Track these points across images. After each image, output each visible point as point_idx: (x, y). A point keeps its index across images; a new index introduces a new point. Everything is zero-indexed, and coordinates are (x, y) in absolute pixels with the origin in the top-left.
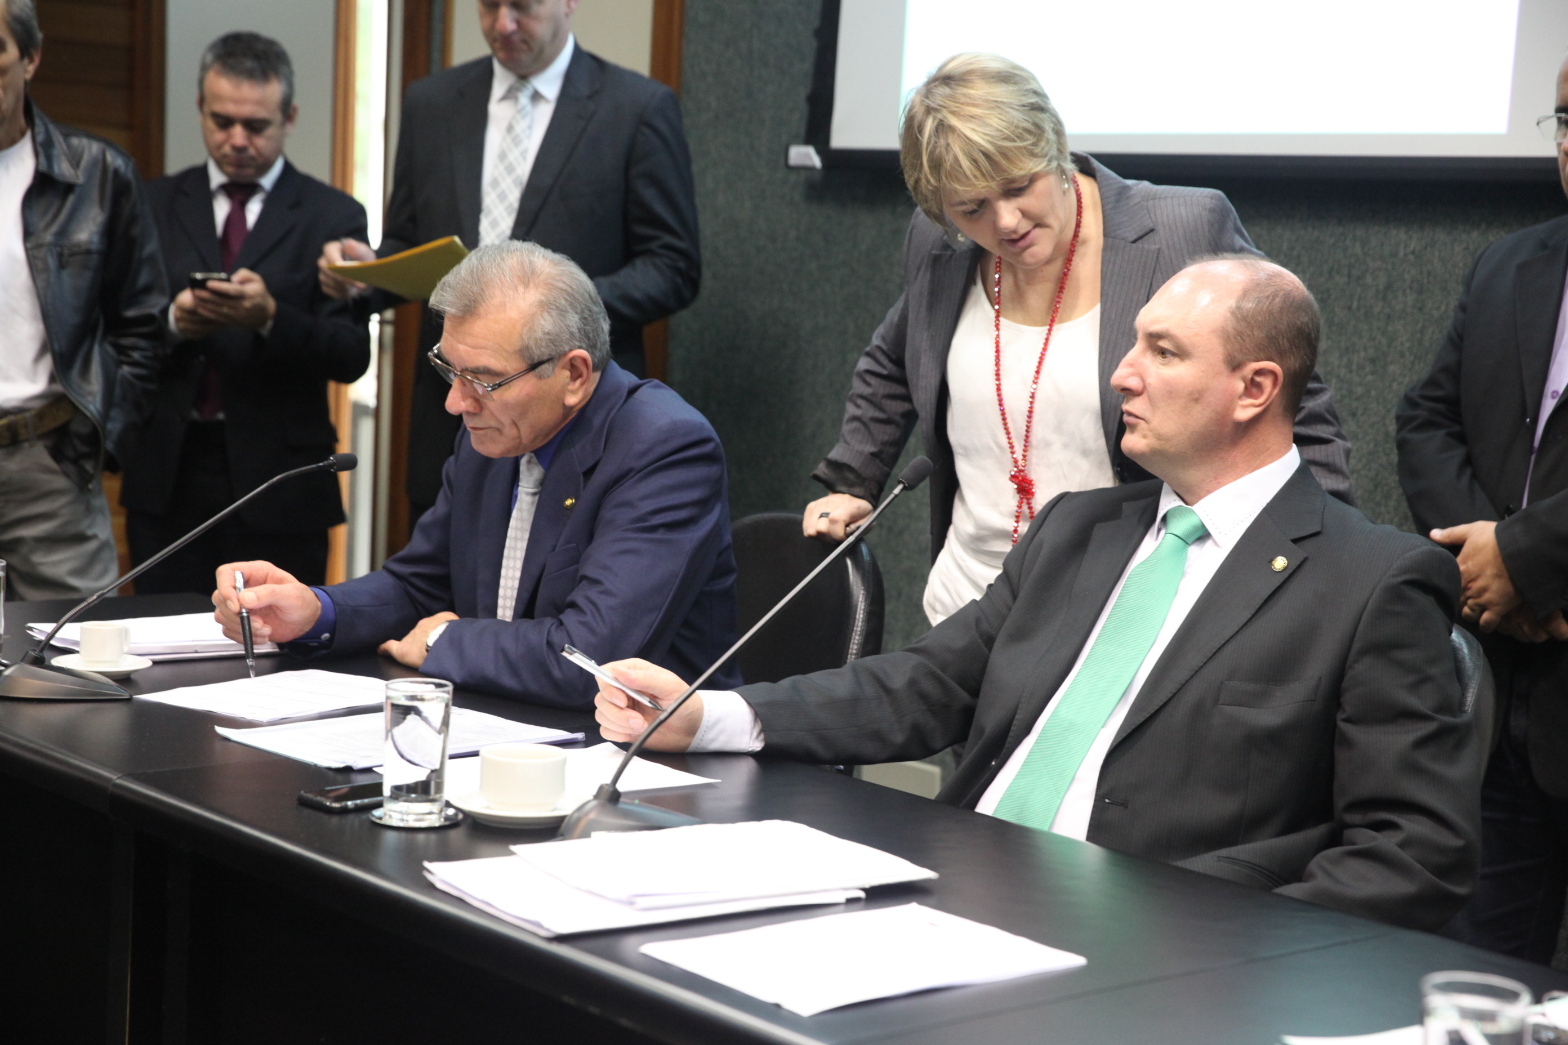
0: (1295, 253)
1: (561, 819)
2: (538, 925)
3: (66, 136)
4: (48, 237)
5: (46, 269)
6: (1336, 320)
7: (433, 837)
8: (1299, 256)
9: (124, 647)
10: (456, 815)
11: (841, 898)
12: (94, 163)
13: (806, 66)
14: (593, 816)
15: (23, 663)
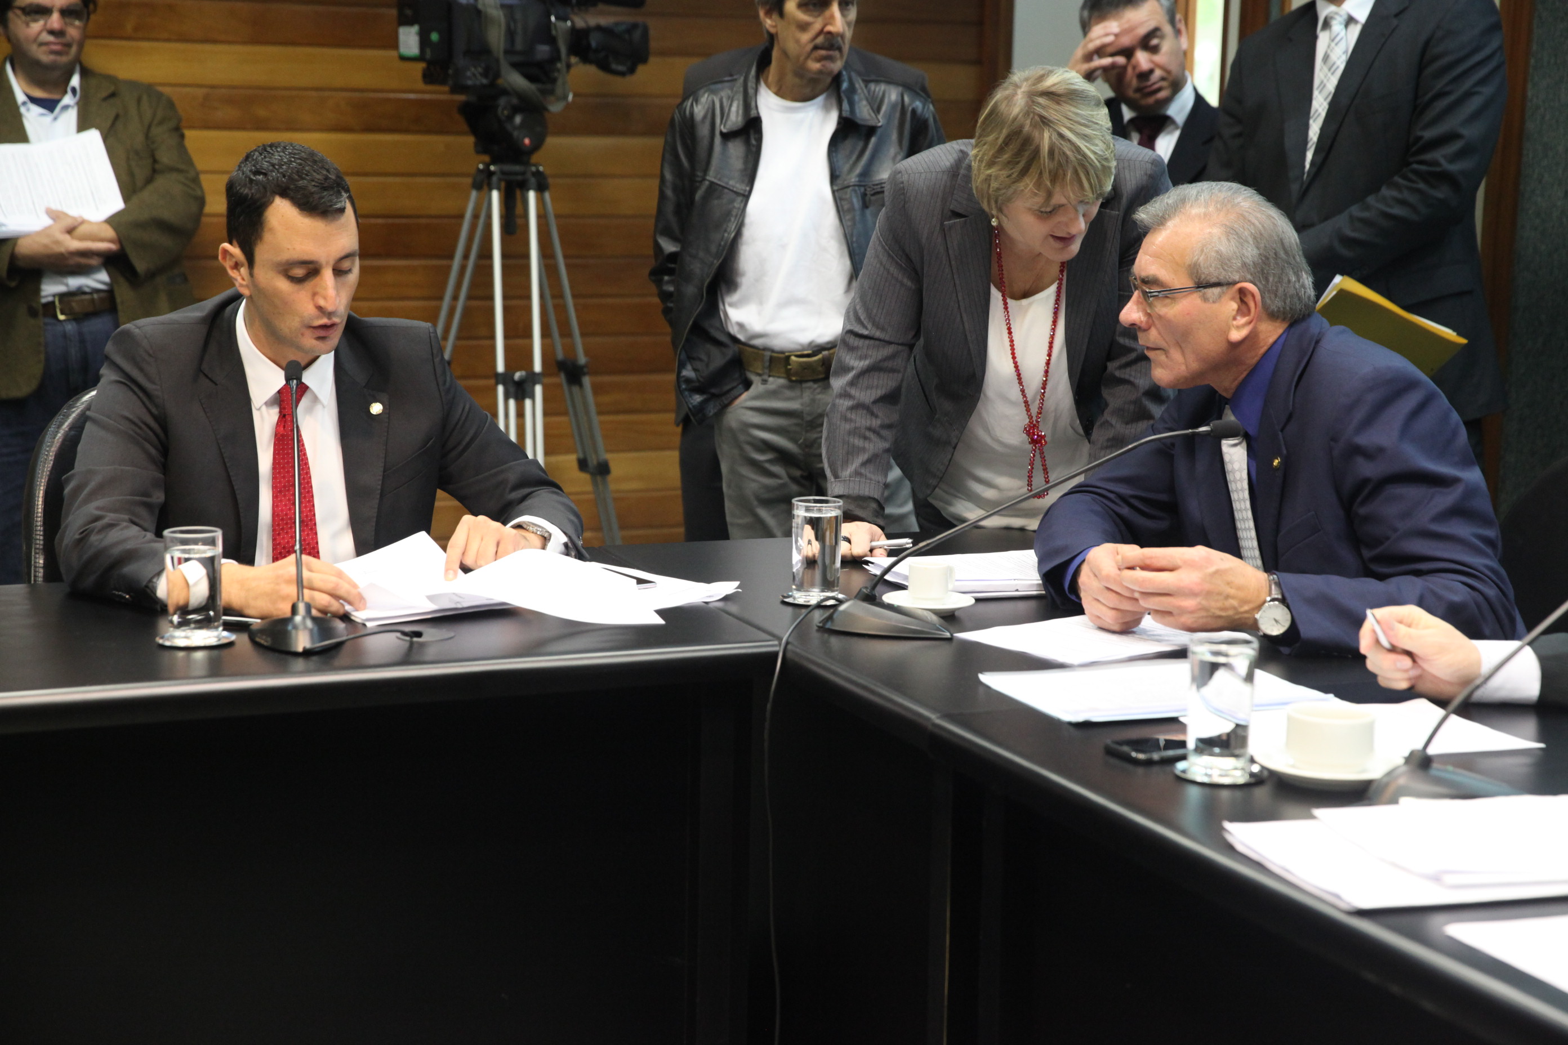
1: (1369, 783)
2: (1338, 897)
3: (867, 82)
4: (853, 179)
5: (852, 209)
7: (1238, 794)
9: (949, 585)
10: (1261, 771)
12: (894, 106)
14: (1402, 781)
15: (856, 597)
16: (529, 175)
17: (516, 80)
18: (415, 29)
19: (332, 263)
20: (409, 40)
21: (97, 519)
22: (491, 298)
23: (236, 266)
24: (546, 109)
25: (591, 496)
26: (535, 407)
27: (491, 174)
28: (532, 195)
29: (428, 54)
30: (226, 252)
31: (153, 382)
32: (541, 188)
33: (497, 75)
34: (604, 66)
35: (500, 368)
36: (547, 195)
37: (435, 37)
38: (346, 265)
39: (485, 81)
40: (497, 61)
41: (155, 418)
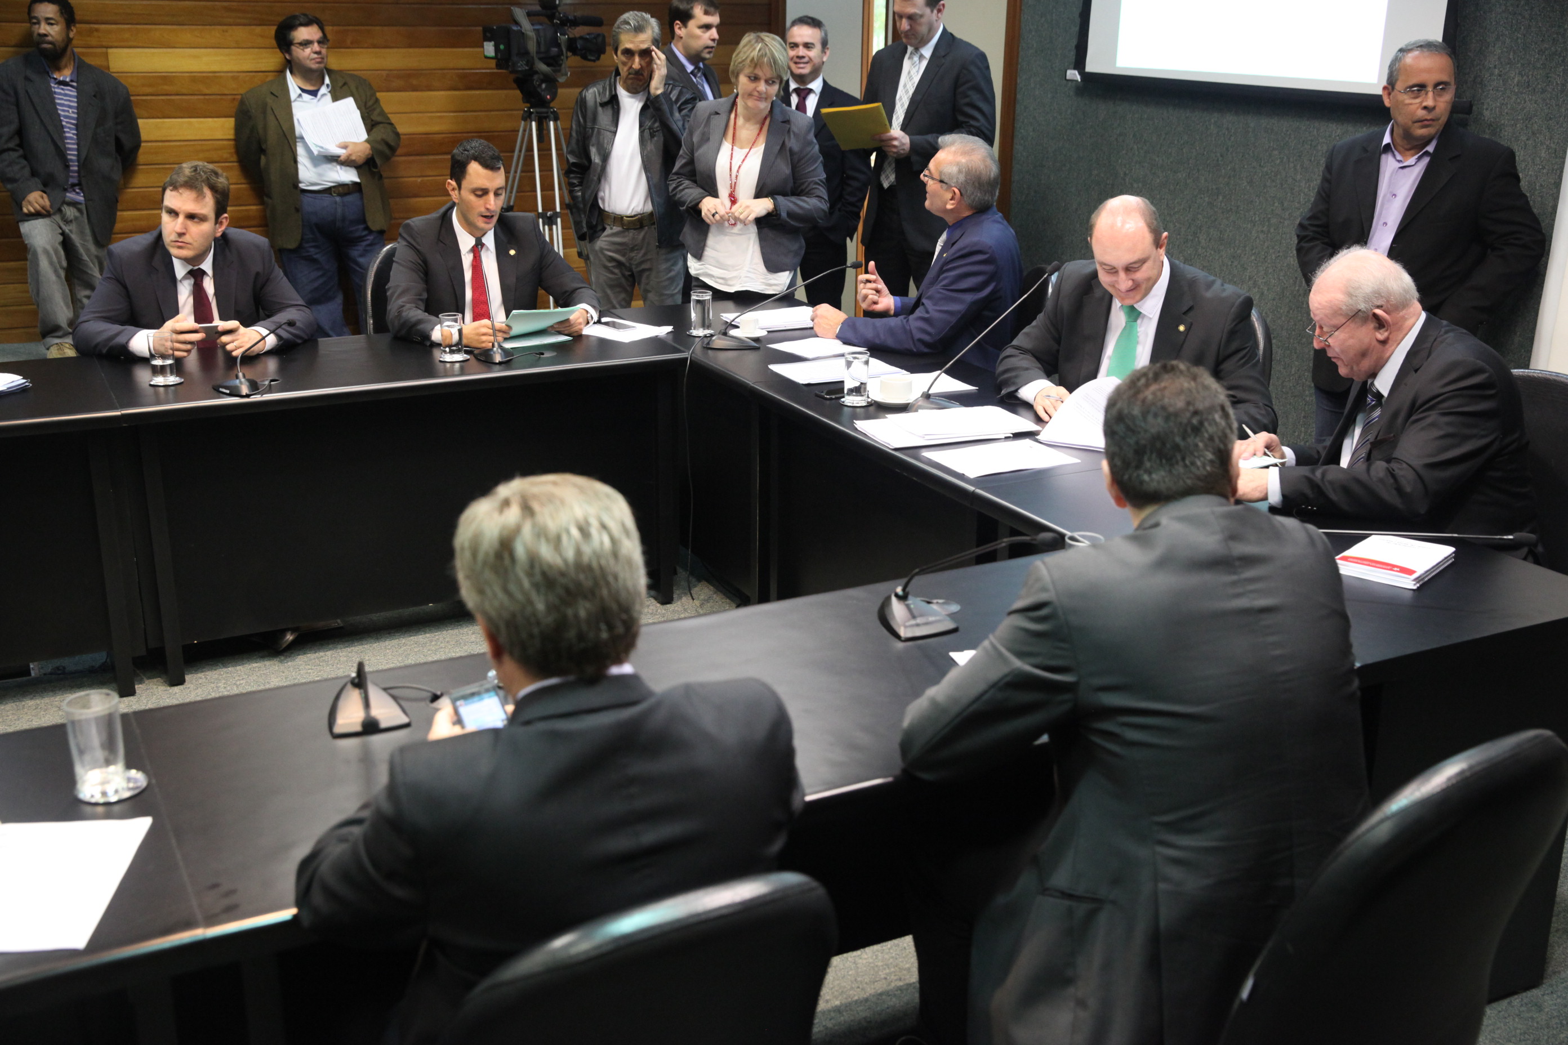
0: (1288, 133)
1: (908, 404)
6: (1305, 166)
7: (862, 410)
8: (1290, 134)
11: (1003, 437)
13: (1075, 29)
14: (920, 403)
15: (719, 334)
16: (549, 114)
17: (542, 67)
18: (492, 43)
19: (494, 190)
20: (489, 48)
21: (403, 306)
22: (534, 171)
23: (453, 189)
24: (558, 81)
25: (585, 269)
26: (558, 230)
27: (532, 113)
28: (552, 123)
29: (499, 56)
30: (449, 183)
31: (420, 246)
32: (556, 120)
33: (533, 64)
34: (585, 58)
35: (540, 210)
36: (559, 122)
37: (502, 47)
38: (500, 192)
39: (527, 68)
40: (533, 58)
41: (423, 261)
